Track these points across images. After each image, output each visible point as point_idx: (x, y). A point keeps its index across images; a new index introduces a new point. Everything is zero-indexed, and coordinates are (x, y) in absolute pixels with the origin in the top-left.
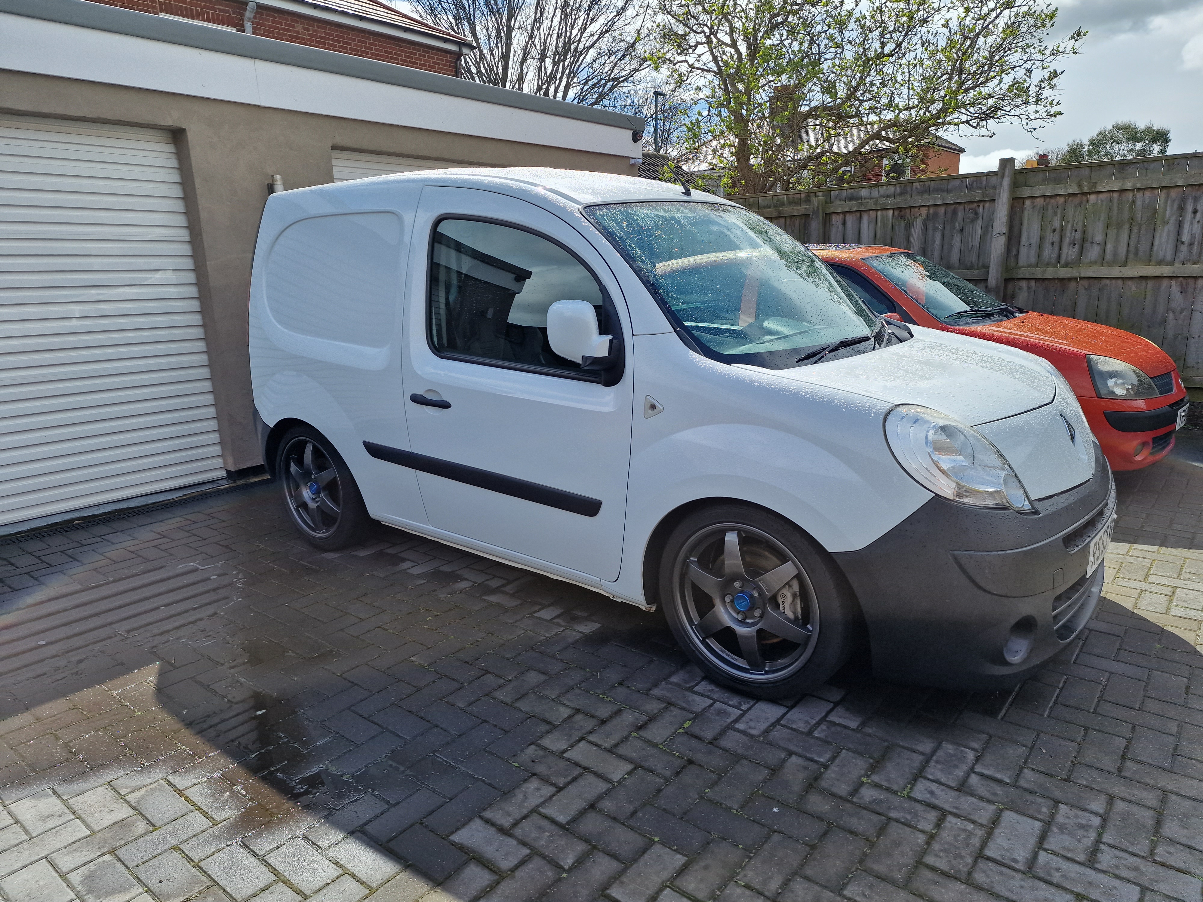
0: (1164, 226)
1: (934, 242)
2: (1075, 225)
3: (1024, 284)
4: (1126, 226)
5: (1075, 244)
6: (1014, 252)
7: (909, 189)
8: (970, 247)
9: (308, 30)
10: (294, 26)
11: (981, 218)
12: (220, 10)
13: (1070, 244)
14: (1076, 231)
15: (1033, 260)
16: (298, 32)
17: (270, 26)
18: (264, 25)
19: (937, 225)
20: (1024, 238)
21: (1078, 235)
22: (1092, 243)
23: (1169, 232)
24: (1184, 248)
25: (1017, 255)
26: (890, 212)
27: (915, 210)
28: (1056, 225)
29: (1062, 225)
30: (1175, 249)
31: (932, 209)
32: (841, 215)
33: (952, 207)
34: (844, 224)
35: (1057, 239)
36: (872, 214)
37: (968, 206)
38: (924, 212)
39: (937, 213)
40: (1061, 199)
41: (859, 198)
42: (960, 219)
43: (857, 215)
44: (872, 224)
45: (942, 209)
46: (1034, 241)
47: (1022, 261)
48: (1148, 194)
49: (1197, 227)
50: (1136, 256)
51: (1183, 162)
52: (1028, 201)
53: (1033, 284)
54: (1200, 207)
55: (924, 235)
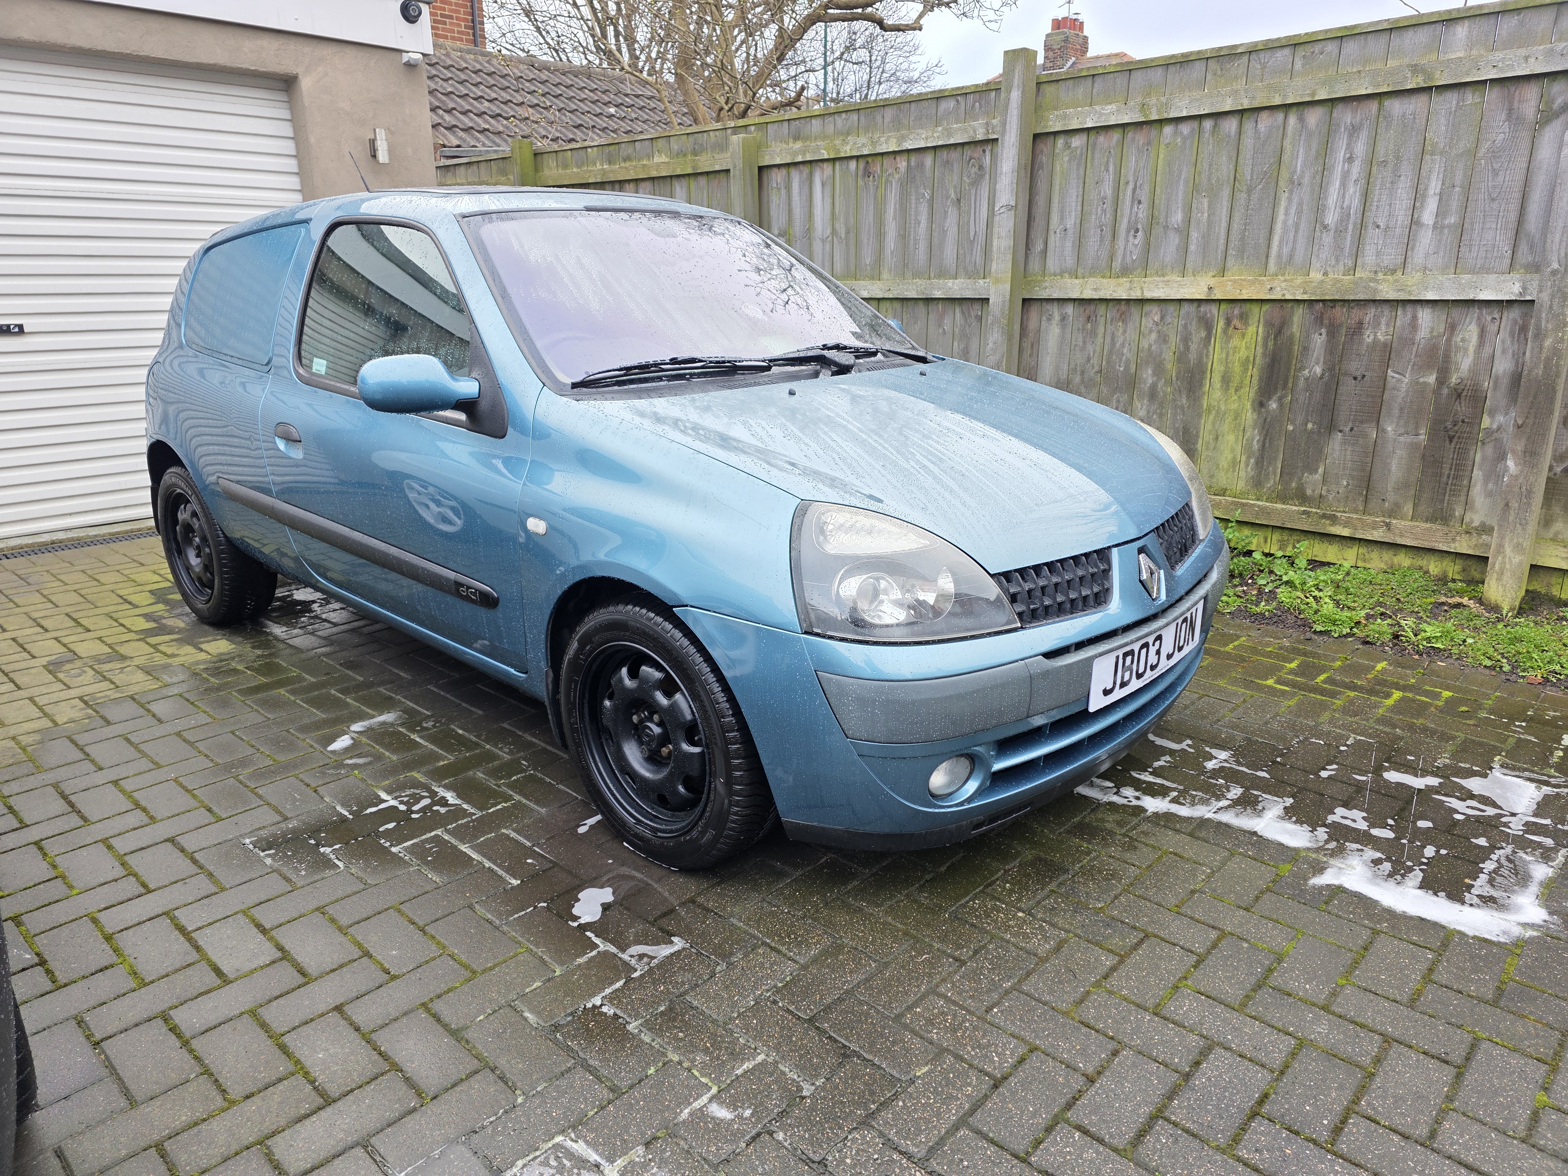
0: (1291, 192)
1: (919, 223)
2: (1138, 190)
3: (1055, 311)
4: (1226, 193)
5: (1137, 231)
6: (1039, 247)
8: (972, 234)
11: (987, 176)
13: (1128, 231)
14: (1140, 202)
15: (1070, 262)
19: (922, 191)
20: (1055, 216)
21: (1142, 212)
22: (1166, 227)
23: (1300, 204)
24: (1328, 239)
25: (1045, 251)
26: (853, 164)
27: (887, 161)
28: (1107, 189)
29: (1117, 189)
30: (1312, 240)
31: (913, 159)
32: (784, 171)
33: (944, 154)
34: (788, 188)
35: (1108, 218)
36: (827, 168)
37: (968, 152)
38: (902, 163)
39: (921, 165)
40: (1116, 135)
41: (806, 139)
42: (956, 178)
43: (806, 170)
44: (828, 189)
45: (928, 159)
46: (1071, 222)
47: (1052, 264)
48: (1265, 121)
49: (1354, 193)
50: (1241, 252)
51: (1331, 47)
52: (1060, 142)
53: (1069, 309)
54: (1360, 148)
55: (904, 209)
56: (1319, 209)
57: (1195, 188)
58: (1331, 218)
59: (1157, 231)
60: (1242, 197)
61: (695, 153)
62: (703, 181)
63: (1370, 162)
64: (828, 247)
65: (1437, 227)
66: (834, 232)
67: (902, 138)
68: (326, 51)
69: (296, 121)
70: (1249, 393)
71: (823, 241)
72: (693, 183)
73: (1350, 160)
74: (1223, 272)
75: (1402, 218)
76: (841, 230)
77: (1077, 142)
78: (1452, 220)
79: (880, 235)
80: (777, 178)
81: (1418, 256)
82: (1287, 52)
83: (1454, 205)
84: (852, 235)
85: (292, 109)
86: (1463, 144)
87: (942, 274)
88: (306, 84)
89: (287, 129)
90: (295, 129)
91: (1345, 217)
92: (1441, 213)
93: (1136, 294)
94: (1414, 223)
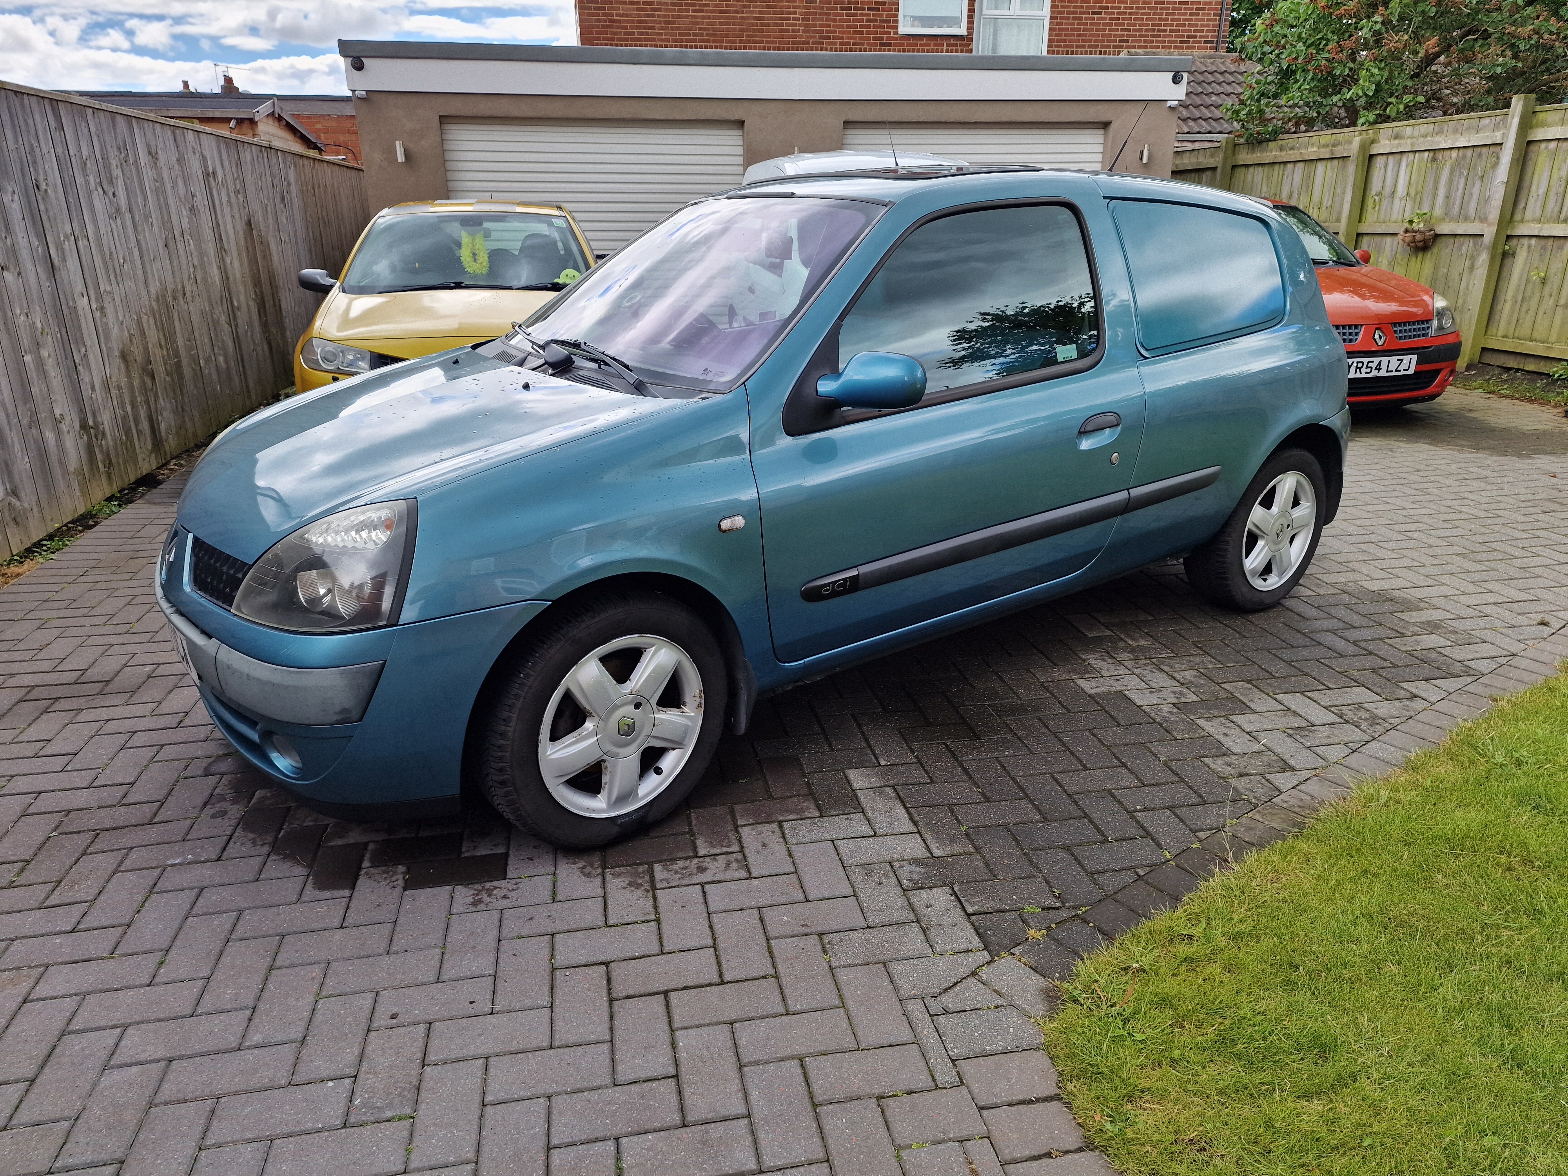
1: (1458, 190)
3: (1525, 241)
6: (1521, 204)
7: (1445, 129)
11: (1494, 164)
15: (1538, 214)
19: (1463, 171)
20: (1534, 188)
25: (1525, 207)
26: (1426, 154)
27: (1447, 153)
31: (1461, 152)
32: (1384, 157)
33: (1479, 149)
34: (1386, 167)
36: (1411, 156)
37: (1492, 149)
38: (1454, 154)
39: (1464, 156)
41: (1402, 138)
42: (1483, 163)
43: (1397, 156)
44: (1409, 168)
45: (1469, 152)
46: (1542, 191)
52: (1543, 145)
53: (1533, 241)
55: (1450, 181)
61: (1334, 145)
62: (1335, 162)
64: (1403, 202)
66: (1408, 194)
67: (1457, 140)
69: (1106, 142)
71: (1401, 199)
72: (1329, 163)
76: (1413, 193)
77: (1554, 145)
79: (1435, 195)
84: (1418, 196)
85: (1105, 138)
87: (1466, 219)
88: (1114, 125)
89: (1100, 148)
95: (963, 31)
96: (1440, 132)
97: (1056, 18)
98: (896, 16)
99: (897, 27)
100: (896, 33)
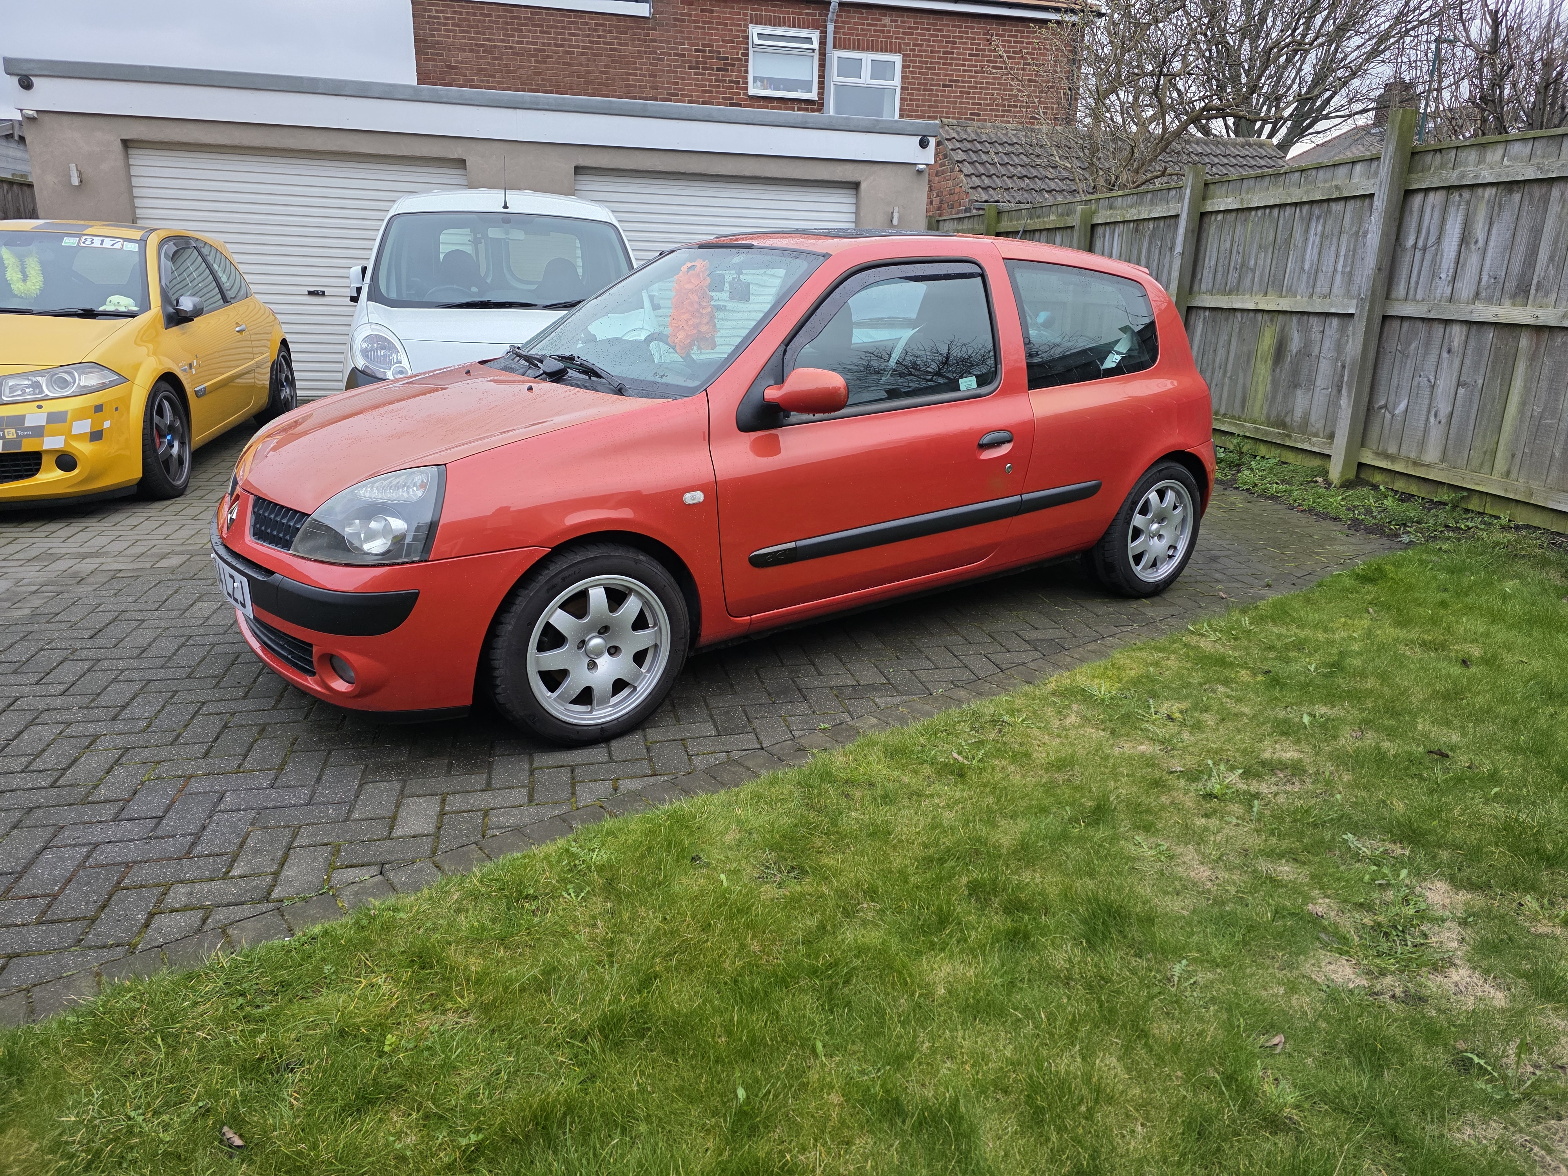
0: (1294, 251)
1: (1155, 261)
2: (1239, 247)
4: (1271, 249)
5: (1237, 269)
6: (1198, 276)
9: (896, 21)
10: (881, 20)
11: (1172, 233)
12: (807, 14)
13: (1234, 269)
14: (1239, 254)
15: (1210, 286)
16: (885, 26)
17: (855, 23)
18: (849, 23)
19: (1158, 242)
20: (1207, 260)
21: (1240, 259)
22: (1247, 268)
23: (1297, 257)
24: (1305, 277)
25: (1201, 279)
26: (1133, 225)
27: (1146, 223)
28: (1228, 246)
29: (1232, 245)
30: (1299, 276)
31: (1156, 223)
32: (1103, 227)
33: (1168, 221)
34: (1105, 237)
35: (1226, 262)
36: (1121, 226)
38: (1150, 225)
39: (1158, 227)
40: (1234, 215)
41: (1116, 209)
42: (1170, 235)
43: (1112, 226)
44: (1122, 239)
45: (1162, 223)
46: (1213, 263)
47: (1204, 287)
48: (1289, 211)
49: (1316, 251)
50: (1273, 283)
51: (1314, 172)
52: (1215, 217)
53: (1207, 314)
54: (1320, 229)
55: (1149, 252)
56: (1303, 261)
57: (1260, 247)
58: (1307, 267)
59: (1244, 269)
60: (1276, 252)
63: (1322, 235)
65: (1343, 273)
67: (1150, 212)
68: (876, 168)
69: (857, 204)
70: (1270, 363)
73: (1316, 234)
74: (1266, 295)
75: (1331, 269)
77: (1220, 217)
78: (1348, 269)
80: (1100, 231)
81: (1335, 290)
82: (1298, 174)
83: (1350, 261)
85: (857, 198)
86: (1355, 229)
88: (863, 186)
89: (853, 209)
90: (858, 208)
91: (1311, 265)
92: (1344, 266)
93: (1229, 306)
94: (1335, 270)
95: (814, 96)
96: (1141, 204)
97: (907, 89)
98: (746, 78)
99: (747, 89)
100: (746, 94)
